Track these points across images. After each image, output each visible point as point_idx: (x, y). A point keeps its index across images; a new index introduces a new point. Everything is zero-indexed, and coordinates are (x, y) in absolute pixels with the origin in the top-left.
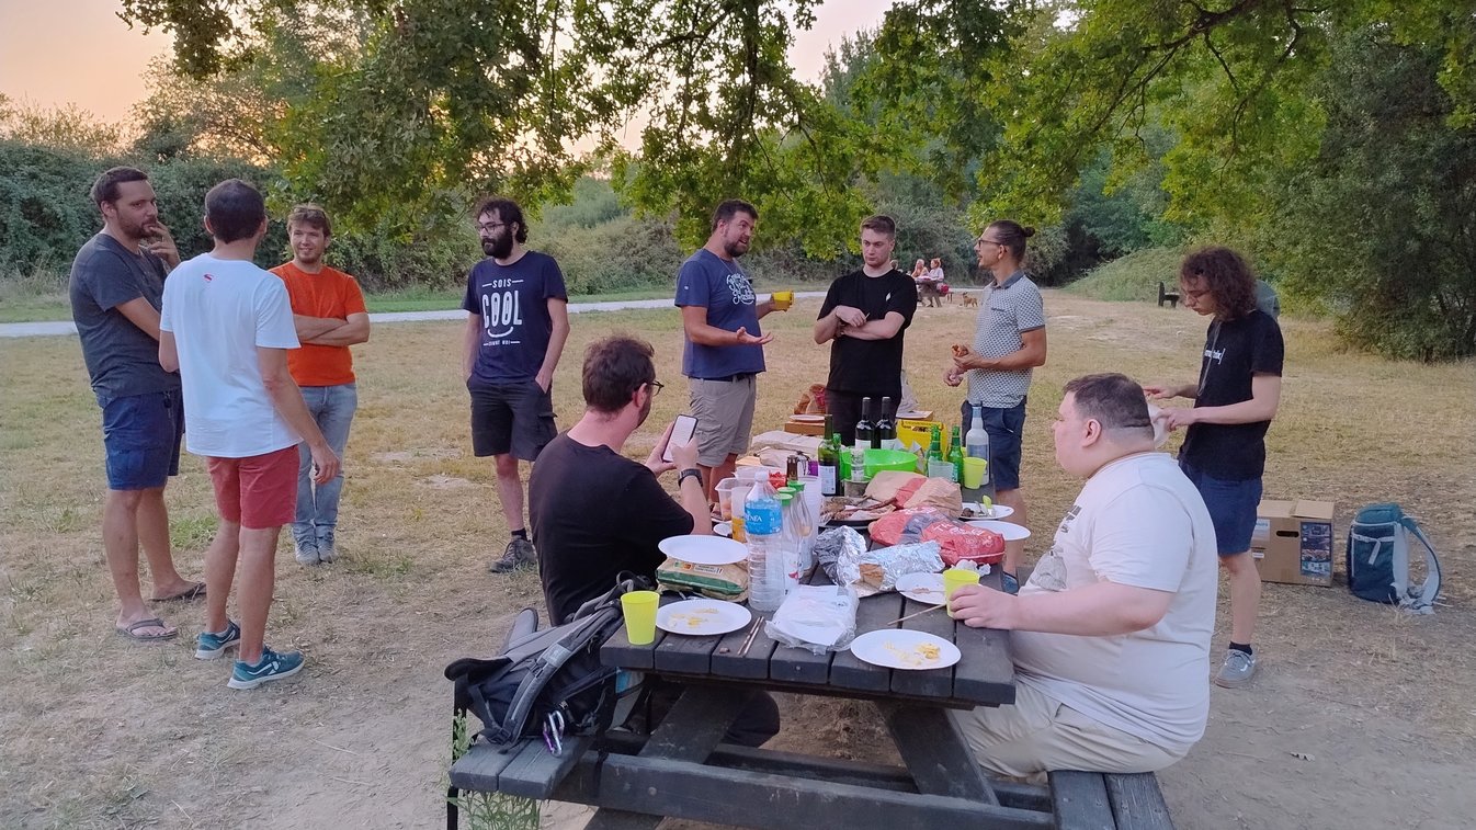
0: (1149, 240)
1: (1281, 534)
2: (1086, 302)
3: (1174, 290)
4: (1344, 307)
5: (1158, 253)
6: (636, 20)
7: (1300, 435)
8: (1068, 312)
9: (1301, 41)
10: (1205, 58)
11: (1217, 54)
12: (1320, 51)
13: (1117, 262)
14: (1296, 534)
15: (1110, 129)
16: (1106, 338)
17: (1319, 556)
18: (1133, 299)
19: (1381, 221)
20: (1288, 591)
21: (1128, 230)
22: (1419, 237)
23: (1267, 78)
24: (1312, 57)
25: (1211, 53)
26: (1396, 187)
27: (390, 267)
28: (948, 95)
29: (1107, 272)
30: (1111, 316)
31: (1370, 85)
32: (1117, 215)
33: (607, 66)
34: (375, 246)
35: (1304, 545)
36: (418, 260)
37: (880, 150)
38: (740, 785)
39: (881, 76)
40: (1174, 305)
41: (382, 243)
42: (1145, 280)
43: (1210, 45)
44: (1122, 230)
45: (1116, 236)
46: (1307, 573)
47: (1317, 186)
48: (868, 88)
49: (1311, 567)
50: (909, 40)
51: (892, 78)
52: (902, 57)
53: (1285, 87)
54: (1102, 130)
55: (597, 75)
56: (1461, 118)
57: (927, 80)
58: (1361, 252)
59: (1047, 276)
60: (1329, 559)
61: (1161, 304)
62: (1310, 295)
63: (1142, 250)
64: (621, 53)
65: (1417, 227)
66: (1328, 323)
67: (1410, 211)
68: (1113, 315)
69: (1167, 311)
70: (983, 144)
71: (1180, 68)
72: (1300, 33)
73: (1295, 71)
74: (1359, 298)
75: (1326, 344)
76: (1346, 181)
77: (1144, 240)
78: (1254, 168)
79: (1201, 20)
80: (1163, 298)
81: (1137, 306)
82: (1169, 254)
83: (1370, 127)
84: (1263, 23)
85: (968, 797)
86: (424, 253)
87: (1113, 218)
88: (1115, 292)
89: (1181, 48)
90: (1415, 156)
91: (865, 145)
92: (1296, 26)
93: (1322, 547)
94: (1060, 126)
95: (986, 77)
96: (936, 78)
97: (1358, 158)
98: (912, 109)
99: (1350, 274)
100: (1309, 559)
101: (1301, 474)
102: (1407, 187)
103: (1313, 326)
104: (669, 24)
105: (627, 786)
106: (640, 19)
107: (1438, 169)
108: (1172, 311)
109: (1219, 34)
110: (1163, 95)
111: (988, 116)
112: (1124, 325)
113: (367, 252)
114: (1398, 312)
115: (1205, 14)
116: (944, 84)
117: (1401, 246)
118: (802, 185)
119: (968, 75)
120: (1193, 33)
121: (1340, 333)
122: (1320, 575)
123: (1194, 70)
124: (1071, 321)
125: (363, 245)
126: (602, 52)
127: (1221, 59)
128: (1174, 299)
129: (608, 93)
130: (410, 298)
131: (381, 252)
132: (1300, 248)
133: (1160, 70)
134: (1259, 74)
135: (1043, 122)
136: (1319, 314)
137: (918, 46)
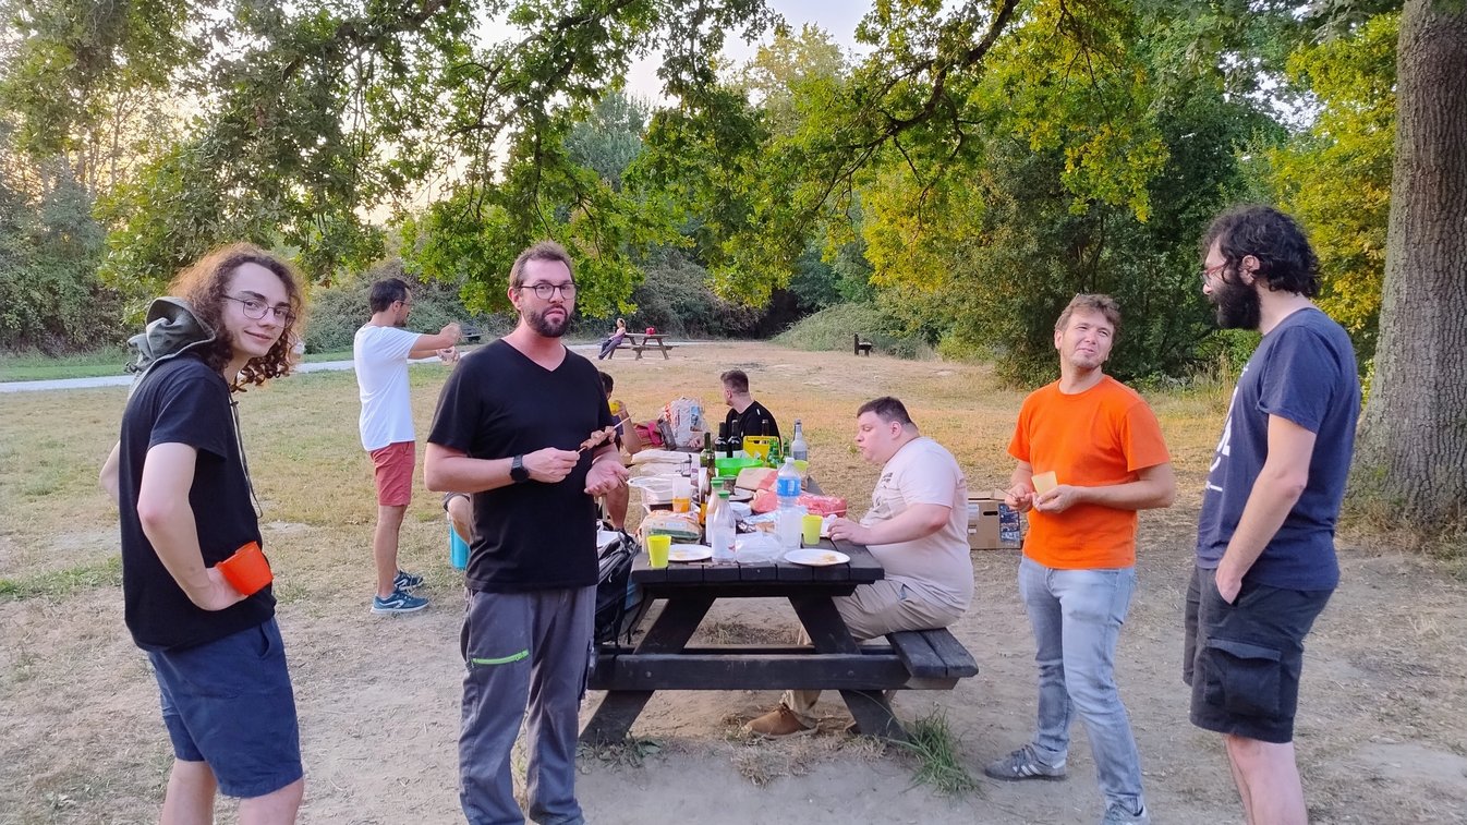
0: (839, 296)
1: (986, 514)
2: (793, 352)
3: (865, 340)
4: (1003, 352)
5: (849, 308)
6: (424, 106)
7: (983, 452)
8: (782, 361)
9: (965, 145)
10: (894, 154)
11: (903, 152)
12: (978, 153)
13: (815, 316)
14: (995, 513)
15: (825, 209)
16: (818, 383)
17: (1011, 527)
18: (831, 349)
19: (1025, 282)
20: (993, 554)
21: (822, 287)
22: (1053, 295)
23: (942, 173)
24: (973, 158)
25: (898, 150)
26: (1035, 255)
27: (74, 328)
28: (707, 182)
29: (809, 324)
30: (820, 364)
31: (1012, 174)
32: (811, 274)
33: (397, 144)
34: (56, 307)
35: (1002, 521)
36: (107, 321)
37: (648, 225)
38: (708, 662)
39: (650, 164)
40: (867, 354)
41: (64, 303)
42: (841, 332)
43: (898, 144)
44: (817, 287)
45: (812, 292)
46: (1005, 540)
47: (977, 254)
48: (638, 173)
49: (1007, 536)
50: (673, 136)
51: (660, 165)
52: (667, 149)
53: (955, 180)
54: (819, 210)
55: (387, 151)
56: (1078, 207)
57: (689, 169)
58: (1013, 308)
59: (754, 329)
60: (1018, 529)
61: (857, 353)
62: (977, 343)
63: (835, 306)
64: (411, 133)
65: (1052, 287)
66: (991, 367)
67: (1046, 274)
68: (821, 364)
69: (861, 358)
70: (741, 224)
71: (876, 162)
72: (964, 138)
73: (961, 167)
74: (1013, 344)
75: (990, 384)
76: (998, 249)
77: (835, 297)
78: (935, 242)
79: (892, 126)
80: (858, 348)
81: (836, 356)
82: (859, 309)
83: (1014, 207)
84: (936, 129)
85: (847, 652)
86: (114, 313)
87: (809, 277)
88: (816, 343)
89: (877, 147)
90: (1047, 231)
91: (635, 220)
92: (961, 134)
93: (1013, 521)
94: (788, 206)
95: (739, 169)
96: (696, 167)
97: (1005, 232)
98: (676, 191)
99: (1006, 325)
100: (1005, 530)
101: (988, 480)
102: (1044, 254)
103: (978, 369)
104: (454, 110)
105: (631, 673)
106: (428, 105)
107: (1064, 241)
108: (866, 358)
109: (904, 136)
110: (863, 182)
111: (741, 199)
112: (830, 372)
113: (46, 313)
114: (1042, 355)
115: (894, 121)
116: (703, 173)
117: (1042, 302)
118: (579, 253)
119: (726, 168)
120: (886, 137)
121: (1000, 374)
122: (1013, 541)
123: (886, 162)
124: (787, 369)
125: (42, 305)
126: (392, 131)
127: (906, 155)
128: (867, 348)
129: (395, 167)
130: (102, 361)
131: (65, 312)
132: (967, 304)
133: (862, 164)
134: (936, 167)
135: (775, 202)
136: (983, 359)
137: (680, 142)
